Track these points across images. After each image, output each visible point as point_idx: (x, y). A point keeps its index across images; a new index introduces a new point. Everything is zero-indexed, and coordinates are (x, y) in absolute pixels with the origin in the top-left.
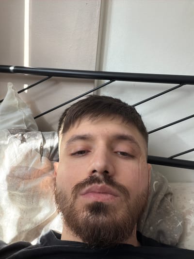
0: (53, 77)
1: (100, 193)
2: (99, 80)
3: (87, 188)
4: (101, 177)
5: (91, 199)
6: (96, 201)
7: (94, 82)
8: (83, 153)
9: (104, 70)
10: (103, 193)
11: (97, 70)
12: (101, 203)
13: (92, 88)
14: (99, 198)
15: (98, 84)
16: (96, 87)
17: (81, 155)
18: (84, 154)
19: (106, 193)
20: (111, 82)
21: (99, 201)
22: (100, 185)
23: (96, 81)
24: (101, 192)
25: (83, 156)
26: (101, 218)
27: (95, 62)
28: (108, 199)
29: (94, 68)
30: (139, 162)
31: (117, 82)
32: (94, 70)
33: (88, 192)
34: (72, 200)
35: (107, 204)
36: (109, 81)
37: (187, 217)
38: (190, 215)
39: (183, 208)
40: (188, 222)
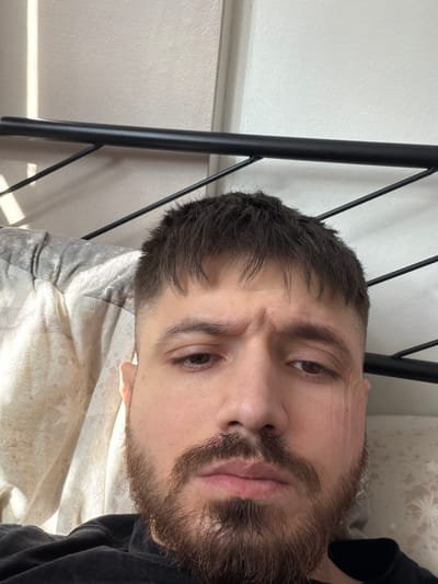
0: (106, 147)
1: (246, 478)
2: (223, 156)
3: (217, 464)
4: (254, 440)
5: (224, 490)
6: (237, 495)
7: (207, 160)
8: (203, 360)
9: (233, 131)
10: (255, 479)
11: (217, 130)
12: (247, 502)
13: (203, 177)
14: (244, 488)
15: (219, 165)
16: (212, 173)
17: (199, 366)
18: (205, 365)
19: (262, 479)
20: (251, 162)
21: (243, 497)
23: (213, 157)
25: (202, 370)
26: (246, 536)
28: (265, 493)
29: (210, 125)
31: (266, 161)
32: (208, 130)
35: (262, 503)
36: (248, 158)
37: (414, 503)
38: (422, 498)
39: (409, 479)
40: (413, 514)
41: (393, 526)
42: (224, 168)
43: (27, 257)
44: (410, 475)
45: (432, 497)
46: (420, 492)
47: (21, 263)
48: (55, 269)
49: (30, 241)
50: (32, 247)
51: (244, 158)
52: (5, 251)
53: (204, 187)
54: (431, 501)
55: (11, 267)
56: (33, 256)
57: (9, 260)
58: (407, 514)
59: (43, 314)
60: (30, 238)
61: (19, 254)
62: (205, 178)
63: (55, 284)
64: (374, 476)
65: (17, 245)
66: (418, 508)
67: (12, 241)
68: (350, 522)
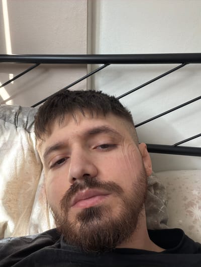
0: (41, 64)
2: (93, 65)
7: (86, 67)
8: (63, 161)
9: (97, 53)
11: (89, 54)
13: (85, 74)
15: (92, 69)
16: (89, 72)
20: (105, 66)
22: (84, 191)
23: (89, 65)
24: (87, 197)
27: (86, 43)
28: (97, 201)
29: (86, 52)
30: (123, 150)
31: (112, 65)
32: (86, 54)
33: (76, 202)
34: (63, 215)
36: (103, 65)
37: (189, 209)
38: (193, 207)
39: (185, 199)
40: (190, 215)
41: (181, 221)
42: (94, 70)
43: (13, 118)
44: (185, 197)
45: (197, 206)
46: (191, 204)
47: (11, 121)
48: (25, 122)
49: (13, 111)
50: (14, 114)
51: (102, 65)
52: (3, 116)
53: (86, 79)
54: (197, 208)
55: (6, 123)
56: (15, 118)
57: (5, 120)
58: (187, 215)
59: (21, 143)
60: (13, 109)
61: (9, 117)
62: (86, 75)
63: (25, 129)
64: (169, 198)
65: (8, 113)
66: (191, 212)
67: (5, 111)
68: (160, 221)
